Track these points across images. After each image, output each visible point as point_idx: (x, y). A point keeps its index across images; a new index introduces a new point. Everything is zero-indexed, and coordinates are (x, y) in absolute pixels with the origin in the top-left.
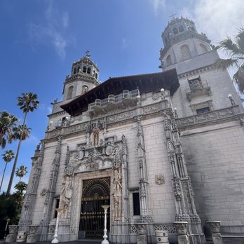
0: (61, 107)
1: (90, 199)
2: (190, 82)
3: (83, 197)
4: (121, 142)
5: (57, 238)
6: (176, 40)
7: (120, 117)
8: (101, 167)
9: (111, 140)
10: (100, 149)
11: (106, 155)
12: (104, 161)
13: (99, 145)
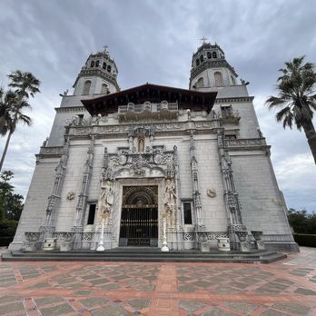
0: (82, 101)
1: (132, 206)
2: (223, 108)
3: (123, 205)
4: (172, 152)
5: (103, 246)
6: (211, 65)
7: (168, 127)
8: (148, 175)
9: (160, 149)
10: (147, 156)
11: (155, 164)
12: (152, 169)
13: (145, 153)
